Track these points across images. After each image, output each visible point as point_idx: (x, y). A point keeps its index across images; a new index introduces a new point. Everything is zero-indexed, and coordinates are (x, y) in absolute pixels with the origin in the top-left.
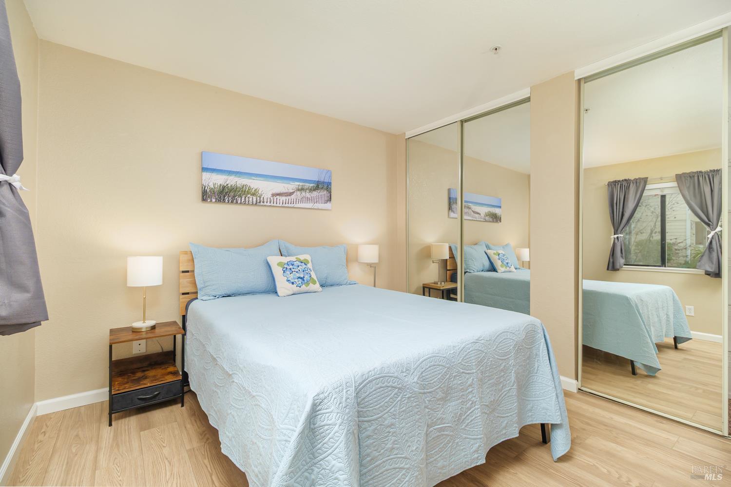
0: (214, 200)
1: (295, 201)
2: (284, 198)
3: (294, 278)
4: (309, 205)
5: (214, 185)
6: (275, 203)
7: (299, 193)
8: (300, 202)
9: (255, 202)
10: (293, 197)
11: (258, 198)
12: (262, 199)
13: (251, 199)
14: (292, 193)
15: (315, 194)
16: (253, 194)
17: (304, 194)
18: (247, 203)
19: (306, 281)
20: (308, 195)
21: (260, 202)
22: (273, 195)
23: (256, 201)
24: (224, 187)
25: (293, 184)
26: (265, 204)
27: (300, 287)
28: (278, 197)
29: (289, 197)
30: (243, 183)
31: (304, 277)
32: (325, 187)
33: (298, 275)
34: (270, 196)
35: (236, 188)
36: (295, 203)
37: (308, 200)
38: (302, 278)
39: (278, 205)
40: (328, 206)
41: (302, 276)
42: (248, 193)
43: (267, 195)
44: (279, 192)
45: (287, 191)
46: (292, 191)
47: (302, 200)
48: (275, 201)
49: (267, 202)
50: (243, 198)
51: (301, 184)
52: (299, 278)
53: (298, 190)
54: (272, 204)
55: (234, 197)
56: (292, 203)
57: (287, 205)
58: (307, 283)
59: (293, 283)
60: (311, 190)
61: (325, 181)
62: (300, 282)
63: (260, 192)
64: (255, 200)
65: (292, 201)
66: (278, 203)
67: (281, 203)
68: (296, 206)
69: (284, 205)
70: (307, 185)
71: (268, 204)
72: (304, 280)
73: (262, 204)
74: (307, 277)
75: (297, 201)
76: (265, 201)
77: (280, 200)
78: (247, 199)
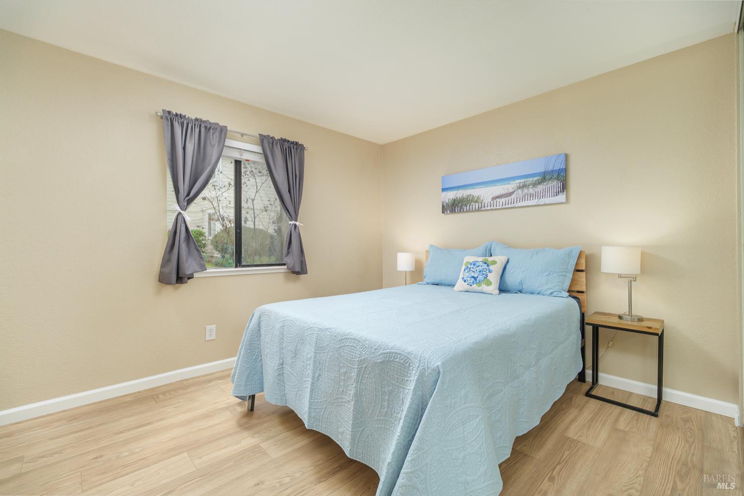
0: (448, 212)
1: (515, 201)
2: (503, 200)
3: (468, 277)
4: (534, 202)
5: (449, 199)
6: (495, 206)
7: (520, 191)
8: (521, 201)
9: (477, 208)
10: (513, 196)
11: (480, 204)
12: (483, 204)
13: (474, 206)
14: (513, 193)
15: (540, 188)
16: (476, 202)
17: (526, 190)
18: (471, 210)
19: (478, 281)
20: (531, 191)
21: (481, 208)
22: (493, 199)
23: (479, 207)
24: (455, 200)
25: (514, 182)
26: (486, 208)
27: (471, 286)
28: (498, 200)
29: (509, 198)
30: (469, 193)
31: (477, 277)
32: (555, 176)
33: (473, 274)
34: (490, 200)
35: (463, 199)
36: (515, 202)
37: (531, 196)
38: (475, 278)
39: (498, 207)
40: (562, 198)
41: (476, 276)
42: (472, 202)
43: (487, 199)
44: (499, 195)
45: (506, 192)
46: (512, 191)
47: (523, 198)
48: (495, 204)
49: (487, 207)
50: (468, 207)
51: (523, 181)
52: (473, 277)
53: (519, 188)
54: (492, 207)
55: (462, 207)
56: (512, 203)
57: (507, 206)
58: (479, 284)
59: (465, 281)
60: (535, 185)
61: (555, 169)
62: (472, 281)
63: (481, 199)
64: (477, 206)
65: (513, 200)
66: (498, 205)
67: (501, 206)
68: (517, 205)
69: (504, 206)
70: (530, 180)
71: (489, 208)
72: (476, 280)
73: (483, 209)
74: (481, 277)
75: (518, 200)
76: (486, 205)
77: (499, 202)
78: (471, 206)
